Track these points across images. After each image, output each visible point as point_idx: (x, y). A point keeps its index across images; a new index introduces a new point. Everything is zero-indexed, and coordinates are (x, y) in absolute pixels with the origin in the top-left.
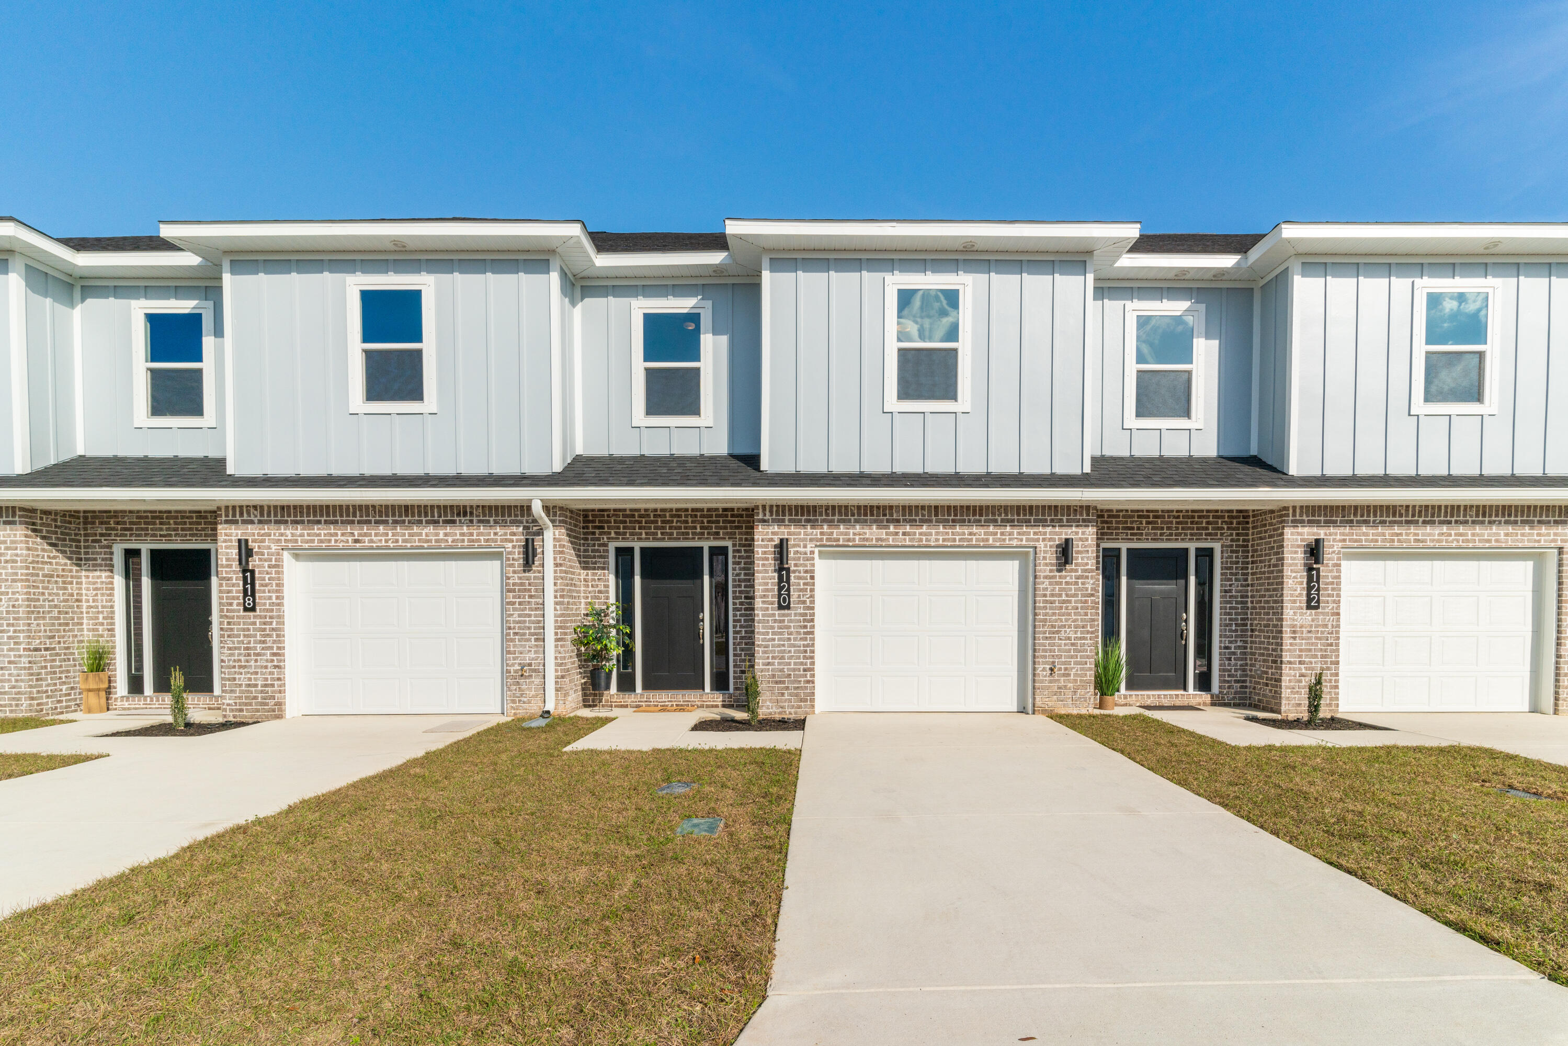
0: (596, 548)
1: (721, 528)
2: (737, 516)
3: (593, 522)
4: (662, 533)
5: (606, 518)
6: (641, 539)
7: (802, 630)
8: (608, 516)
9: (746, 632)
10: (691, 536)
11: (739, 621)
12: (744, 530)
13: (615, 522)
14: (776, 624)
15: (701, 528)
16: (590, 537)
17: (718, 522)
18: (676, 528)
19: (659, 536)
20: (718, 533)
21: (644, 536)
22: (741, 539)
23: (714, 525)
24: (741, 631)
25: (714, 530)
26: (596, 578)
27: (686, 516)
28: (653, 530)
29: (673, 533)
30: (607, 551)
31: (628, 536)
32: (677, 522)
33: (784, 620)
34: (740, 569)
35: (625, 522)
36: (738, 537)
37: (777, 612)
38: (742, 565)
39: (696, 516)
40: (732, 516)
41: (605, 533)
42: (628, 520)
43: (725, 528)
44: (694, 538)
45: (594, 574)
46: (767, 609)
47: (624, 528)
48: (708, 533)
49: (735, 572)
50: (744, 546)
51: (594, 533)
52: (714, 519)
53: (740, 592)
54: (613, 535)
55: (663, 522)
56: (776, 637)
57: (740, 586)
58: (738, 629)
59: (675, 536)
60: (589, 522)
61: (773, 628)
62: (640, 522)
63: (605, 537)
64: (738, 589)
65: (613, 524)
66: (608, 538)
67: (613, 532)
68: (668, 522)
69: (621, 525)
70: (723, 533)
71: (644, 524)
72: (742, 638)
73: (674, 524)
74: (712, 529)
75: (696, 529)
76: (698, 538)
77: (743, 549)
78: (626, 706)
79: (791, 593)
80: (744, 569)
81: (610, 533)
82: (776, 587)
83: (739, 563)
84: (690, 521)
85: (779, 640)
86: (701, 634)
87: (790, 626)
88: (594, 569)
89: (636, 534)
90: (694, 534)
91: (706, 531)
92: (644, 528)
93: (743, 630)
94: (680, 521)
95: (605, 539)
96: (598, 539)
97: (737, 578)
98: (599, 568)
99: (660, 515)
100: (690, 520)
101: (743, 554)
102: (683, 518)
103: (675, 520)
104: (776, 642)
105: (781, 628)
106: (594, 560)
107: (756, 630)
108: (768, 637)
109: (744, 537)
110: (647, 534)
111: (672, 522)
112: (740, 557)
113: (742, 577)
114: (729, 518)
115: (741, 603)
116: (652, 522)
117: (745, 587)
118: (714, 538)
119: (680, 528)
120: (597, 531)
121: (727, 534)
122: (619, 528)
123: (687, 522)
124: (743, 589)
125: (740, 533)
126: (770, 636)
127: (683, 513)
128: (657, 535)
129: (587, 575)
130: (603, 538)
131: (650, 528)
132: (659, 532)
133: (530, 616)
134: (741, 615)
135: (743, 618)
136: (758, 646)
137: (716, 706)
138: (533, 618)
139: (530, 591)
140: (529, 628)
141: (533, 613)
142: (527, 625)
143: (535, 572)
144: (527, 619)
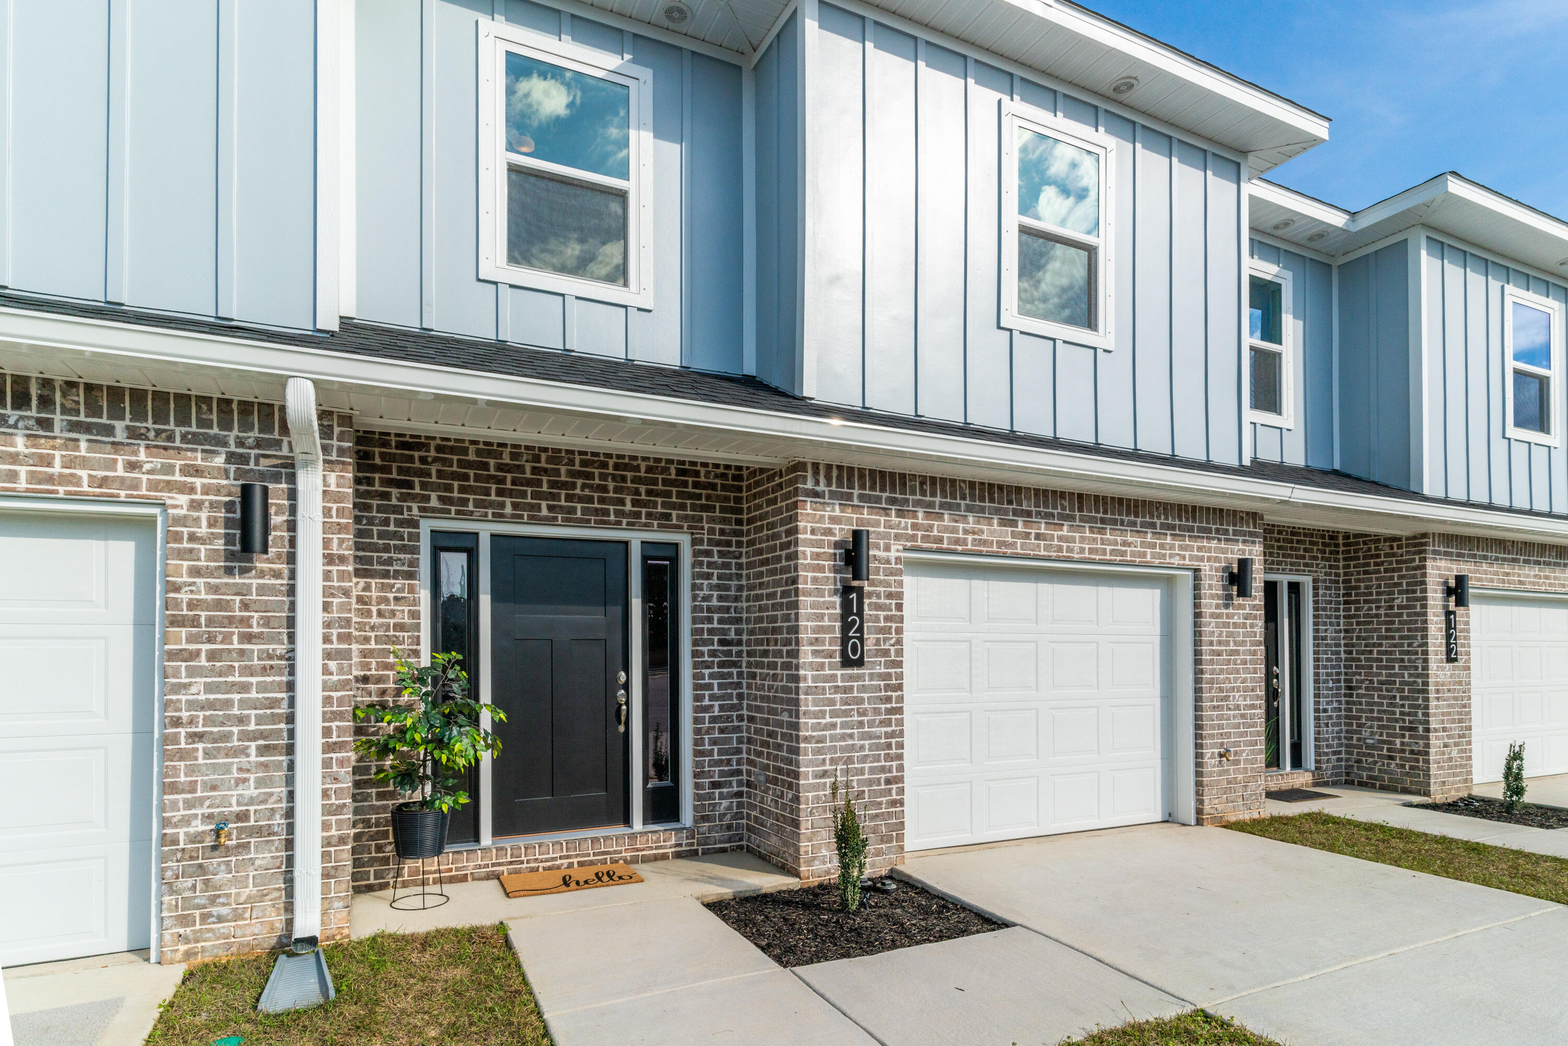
0: (392, 528)
1: (674, 506)
3: (385, 469)
4: (551, 508)
5: (417, 464)
6: (502, 515)
7: (883, 706)
8: (423, 460)
9: (722, 707)
10: (612, 518)
11: (709, 687)
12: (717, 514)
13: (440, 474)
14: (838, 696)
15: (635, 503)
16: (375, 503)
17: (668, 494)
18: (581, 499)
19: (545, 512)
20: (667, 517)
21: (508, 510)
22: (711, 531)
23: (660, 500)
24: (712, 706)
25: (659, 510)
26: (390, 596)
27: (603, 477)
28: (529, 500)
29: (575, 508)
30: (416, 537)
31: (471, 508)
32: (584, 487)
33: (852, 688)
34: (711, 588)
35: (466, 477)
36: (706, 526)
37: (839, 673)
38: (715, 581)
39: (624, 479)
40: (696, 485)
41: (414, 498)
42: (471, 473)
43: (682, 507)
44: (620, 523)
45: (384, 588)
46: (822, 666)
47: (462, 489)
48: (649, 515)
49: (701, 593)
50: (718, 543)
51: (386, 496)
52: (660, 487)
53: (711, 631)
54: (434, 502)
55: (552, 484)
56: (839, 720)
57: (710, 620)
58: (706, 702)
59: (579, 515)
60: (374, 468)
61: (832, 702)
62: (502, 481)
63: (415, 506)
64: (706, 626)
65: (434, 479)
66: (421, 509)
67: (434, 496)
68: (564, 485)
69: (456, 484)
70: (678, 517)
71: (509, 486)
72: (713, 720)
73: (578, 491)
74: (655, 507)
75: (624, 504)
76: (628, 524)
77: (715, 549)
78: (463, 879)
79: (865, 637)
80: (718, 587)
81: (427, 499)
83: (708, 576)
84: (611, 487)
85: (844, 726)
86: (623, 713)
87: (863, 699)
88: (386, 575)
89: (491, 505)
90: (618, 513)
91: (644, 510)
92: (511, 494)
93: (716, 704)
94: (591, 487)
95: (415, 511)
96: (398, 510)
97: (705, 604)
98: (396, 575)
99: (545, 470)
100: (611, 485)
101: (716, 559)
102: (597, 481)
103: (579, 482)
104: (838, 731)
105: (847, 704)
106: (385, 556)
107: (803, 708)
108: (823, 721)
109: (718, 527)
110: (515, 506)
111: (573, 485)
112: (710, 565)
113: (715, 602)
114: (690, 490)
115: (713, 653)
116: (529, 483)
117: (720, 621)
118: (659, 526)
119: (590, 500)
120: (395, 492)
121: (686, 517)
122: (449, 488)
123: (604, 489)
124: (716, 625)
125: (711, 520)
126: (828, 720)
127: (597, 471)
128: (539, 510)
129: (367, 588)
130: (410, 509)
131: (523, 495)
132: (544, 504)
133: (245, 688)
134: (712, 676)
135: (715, 682)
136: (806, 739)
137: (664, 857)
138: (254, 695)
139: (245, 622)
140: (241, 720)
141: (254, 680)
142: (236, 711)
143: (262, 574)
144: (236, 697)
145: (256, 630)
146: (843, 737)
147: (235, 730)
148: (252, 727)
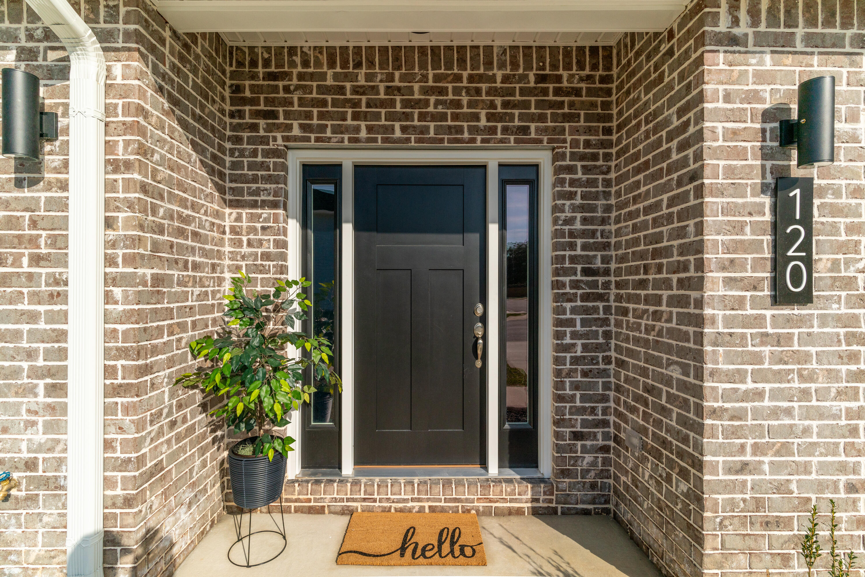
0: (260, 159)
1: (532, 118)
2: (568, 92)
3: (254, 101)
4: (404, 129)
5: (282, 94)
6: (357, 140)
7: (844, 368)
8: (287, 89)
9: (585, 347)
10: (466, 135)
11: (571, 323)
12: (582, 123)
13: (302, 102)
14: (767, 350)
15: (490, 117)
16: (245, 135)
17: (526, 105)
18: (434, 117)
19: (398, 134)
20: (525, 130)
21: (363, 134)
22: (575, 144)
23: (517, 112)
24: (574, 345)
25: (517, 123)
26: (259, 225)
27: (457, 91)
28: (383, 122)
29: (428, 127)
30: (284, 168)
31: (329, 134)
32: (437, 103)
33: (789, 337)
34: (574, 209)
35: (323, 103)
36: (569, 139)
37: (768, 313)
38: (578, 201)
39: (478, 91)
40: (558, 92)
41: (278, 127)
42: (329, 98)
43: (542, 118)
44: (473, 141)
45: (252, 218)
46: (740, 302)
47: (322, 116)
48: (505, 130)
49: (562, 216)
50: (583, 157)
51: (254, 127)
52: (518, 97)
53: (573, 259)
54: (296, 131)
55: (406, 104)
56: (768, 386)
57: (572, 246)
58: (568, 340)
59: (432, 134)
60: (244, 101)
61: (757, 358)
62: (356, 104)
63: (279, 135)
64: (567, 253)
65: (296, 108)
66: (286, 139)
67: (295, 124)
68: (417, 103)
69: (315, 111)
70: (537, 129)
71: (364, 109)
72: (575, 361)
73: (431, 109)
74: (512, 120)
75: (478, 119)
76: (483, 141)
77: (579, 164)
78: (320, 511)
79: (815, 257)
80: (582, 208)
81: (289, 128)
82: (767, 238)
83: (571, 196)
84: (465, 103)
85: (775, 395)
86: (480, 347)
87: (808, 355)
88: (254, 205)
89: (346, 130)
90: (473, 130)
91: (499, 125)
92: (365, 116)
93: (579, 342)
94: (443, 103)
95: (280, 141)
96: (264, 141)
97: (567, 228)
98: (264, 204)
99: (399, 89)
100: (465, 99)
101: (580, 175)
102: (451, 97)
103: (432, 99)
104: (767, 403)
105: (781, 361)
106: (254, 186)
107: (709, 366)
108: (742, 387)
109: (582, 138)
110: (370, 129)
111: (427, 103)
112: (573, 183)
113: (578, 226)
114: (551, 97)
115: (575, 285)
116: (382, 104)
117: (584, 247)
118: (516, 141)
119: (443, 117)
120: (262, 123)
121: (546, 130)
122: (309, 116)
123: (458, 104)
124: (579, 252)
125: (575, 131)
126: (750, 385)
127: (450, 86)
128: (393, 131)
129: (239, 219)
130: (275, 139)
131: (377, 116)
132: (397, 125)
133: (33, 317)
134: (574, 311)
135: (578, 318)
136: (714, 413)
137: (519, 512)
138: (42, 325)
139: (33, 241)
140: (30, 355)
141: (42, 308)
142: (25, 344)
143: (49, 187)
144: (26, 327)
145: (44, 251)
146: (775, 413)
147: (25, 365)
148: (40, 362)
